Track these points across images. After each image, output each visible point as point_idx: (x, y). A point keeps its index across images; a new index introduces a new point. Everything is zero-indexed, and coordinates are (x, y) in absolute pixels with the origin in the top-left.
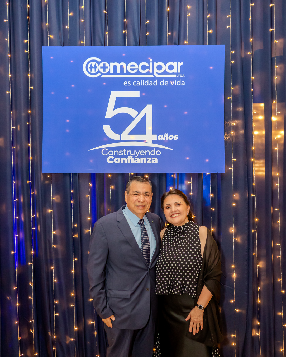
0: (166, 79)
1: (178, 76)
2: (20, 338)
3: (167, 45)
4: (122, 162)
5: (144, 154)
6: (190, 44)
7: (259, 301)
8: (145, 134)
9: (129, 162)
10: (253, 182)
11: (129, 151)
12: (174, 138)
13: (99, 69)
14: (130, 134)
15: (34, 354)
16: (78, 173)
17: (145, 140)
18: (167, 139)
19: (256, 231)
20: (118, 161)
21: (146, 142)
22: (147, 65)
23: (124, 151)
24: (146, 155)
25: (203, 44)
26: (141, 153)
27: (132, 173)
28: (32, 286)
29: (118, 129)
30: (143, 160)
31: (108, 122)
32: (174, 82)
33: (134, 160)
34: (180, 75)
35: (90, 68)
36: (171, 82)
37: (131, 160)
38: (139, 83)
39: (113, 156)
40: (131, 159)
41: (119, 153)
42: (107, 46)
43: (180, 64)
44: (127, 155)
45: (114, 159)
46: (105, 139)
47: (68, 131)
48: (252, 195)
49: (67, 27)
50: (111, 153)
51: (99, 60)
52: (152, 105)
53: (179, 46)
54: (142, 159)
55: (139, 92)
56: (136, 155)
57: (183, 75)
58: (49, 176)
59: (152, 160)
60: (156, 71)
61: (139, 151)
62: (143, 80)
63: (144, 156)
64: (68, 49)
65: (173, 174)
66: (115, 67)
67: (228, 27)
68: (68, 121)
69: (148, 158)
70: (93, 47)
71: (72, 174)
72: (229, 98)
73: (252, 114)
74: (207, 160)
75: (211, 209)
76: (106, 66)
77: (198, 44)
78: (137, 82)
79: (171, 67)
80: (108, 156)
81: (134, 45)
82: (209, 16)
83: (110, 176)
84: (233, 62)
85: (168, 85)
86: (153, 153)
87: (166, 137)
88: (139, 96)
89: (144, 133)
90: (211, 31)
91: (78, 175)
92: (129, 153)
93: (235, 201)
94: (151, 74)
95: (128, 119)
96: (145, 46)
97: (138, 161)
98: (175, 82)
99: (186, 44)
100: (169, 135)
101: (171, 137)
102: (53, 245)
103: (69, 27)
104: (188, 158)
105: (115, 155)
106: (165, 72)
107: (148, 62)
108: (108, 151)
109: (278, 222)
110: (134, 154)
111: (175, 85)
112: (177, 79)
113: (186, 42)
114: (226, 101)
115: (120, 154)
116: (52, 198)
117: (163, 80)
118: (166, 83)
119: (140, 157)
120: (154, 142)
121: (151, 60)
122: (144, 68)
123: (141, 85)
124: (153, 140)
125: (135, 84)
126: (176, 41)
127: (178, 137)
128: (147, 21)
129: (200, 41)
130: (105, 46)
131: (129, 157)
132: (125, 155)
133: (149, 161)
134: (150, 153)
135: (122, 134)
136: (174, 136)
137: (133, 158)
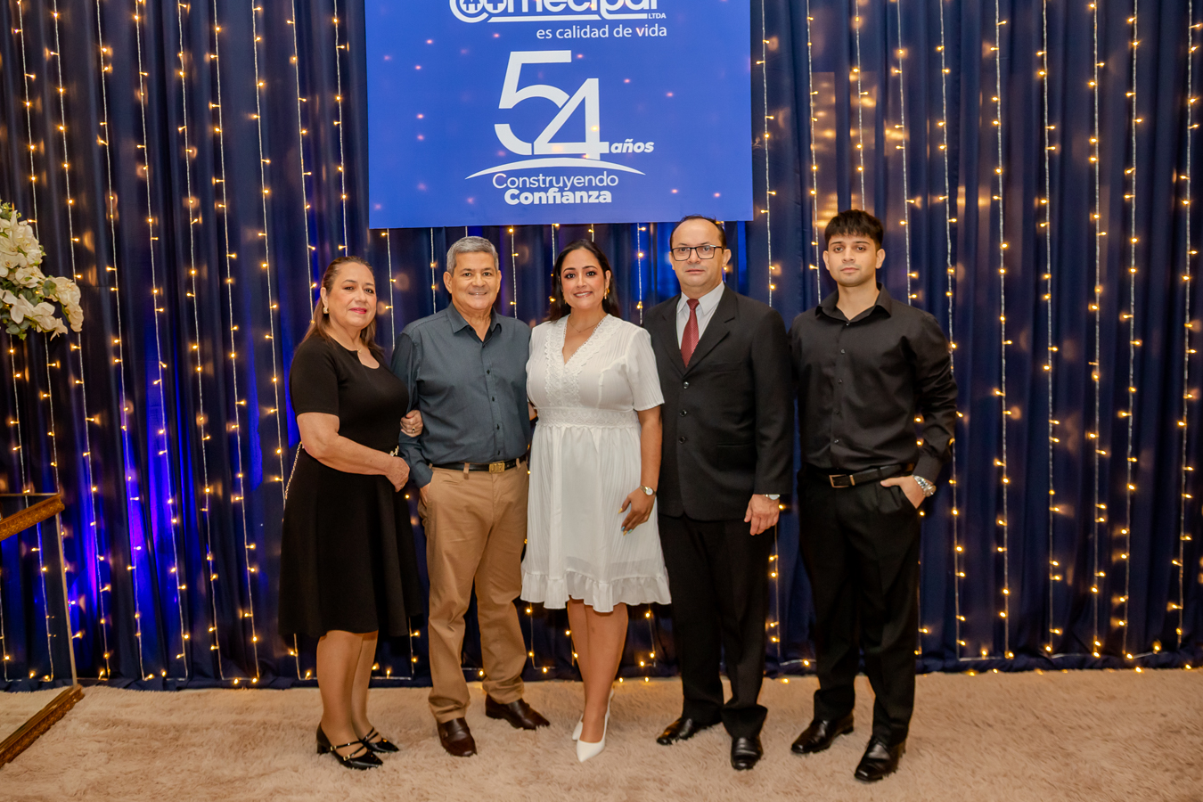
0: (626, 23)
4: (537, 202)
5: (583, 184)
8: (585, 141)
9: (551, 201)
10: (812, 239)
11: (551, 178)
12: (645, 148)
16: (446, 228)
17: (583, 155)
18: (630, 151)
20: (527, 199)
21: (585, 158)
23: (541, 177)
24: (587, 185)
26: (575, 182)
27: (557, 225)
29: (527, 133)
30: (582, 197)
31: (505, 116)
32: (643, 29)
33: (562, 196)
36: (637, 29)
37: (555, 197)
38: (570, 33)
39: (517, 188)
40: (555, 194)
41: (530, 183)
44: (547, 185)
45: (519, 195)
46: (501, 154)
47: (421, 137)
48: (812, 267)
50: (513, 183)
54: (578, 194)
55: (570, 52)
56: (565, 185)
57: (663, 14)
58: (383, 234)
59: (599, 195)
61: (573, 177)
62: (578, 27)
63: (583, 189)
65: (647, 225)
68: (420, 116)
69: (590, 193)
71: (433, 228)
72: (758, 63)
73: (809, 96)
74: (717, 195)
78: (566, 30)
80: (508, 188)
83: (511, 230)
85: (630, 36)
86: (601, 181)
87: (629, 146)
88: (569, 60)
89: (581, 137)
91: (444, 230)
92: (551, 181)
93: (776, 280)
95: (546, 110)
97: (569, 198)
98: (647, 29)
100: (634, 143)
101: (639, 147)
104: (675, 191)
105: (521, 186)
108: (507, 178)
110: (561, 184)
111: (647, 35)
112: (651, 23)
114: (755, 70)
115: (531, 185)
116: (391, 280)
117: (621, 26)
118: (625, 32)
119: (574, 189)
120: (604, 157)
123: (574, 37)
124: (600, 154)
125: (561, 34)
127: (654, 146)
131: (551, 190)
132: (543, 186)
133: (593, 198)
134: (595, 181)
135: (535, 143)
136: (645, 144)
137: (559, 194)
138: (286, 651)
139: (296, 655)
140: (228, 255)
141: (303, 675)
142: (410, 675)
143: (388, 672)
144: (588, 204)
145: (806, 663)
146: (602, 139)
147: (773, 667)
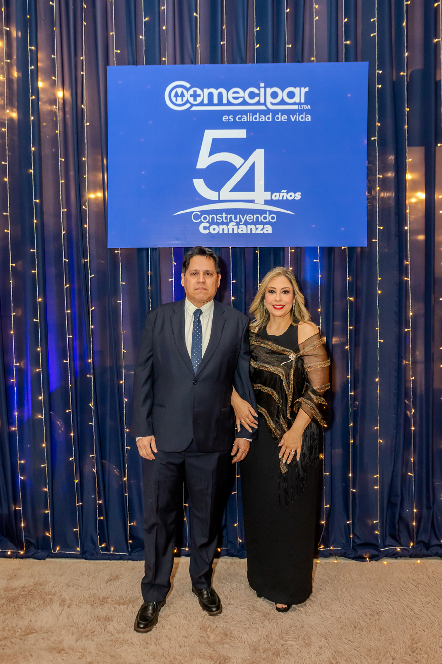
0: (284, 112)
1: (301, 107)
3: (286, 62)
4: (221, 232)
5: (252, 220)
6: (318, 61)
7: (413, 429)
8: (253, 191)
9: (231, 232)
10: (407, 260)
11: (231, 216)
12: (295, 196)
13: (187, 99)
14: (232, 190)
15: (97, 502)
17: (254, 200)
18: (285, 198)
19: (410, 329)
20: (215, 230)
21: (254, 203)
22: (256, 91)
23: (224, 215)
24: (255, 221)
25: (337, 61)
26: (247, 218)
28: (93, 408)
29: (216, 184)
30: (251, 229)
31: (201, 174)
32: (295, 116)
33: (238, 228)
34: (305, 106)
35: (174, 97)
36: (291, 116)
37: (233, 229)
38: (246, 118)
39: (208, 222)
40: (233, 227)
41: (217, 219)
43: (304, 90)
44: (229, 221)
45: (209, 227)
46: (198, 199)
48: (406, 279)
49: (141, 37)
50: (205, 218)
51: (188, 85)
52: (263, 150)
53: (303, 64)
54: (249, 227)
55: (244, 131)
56: (240, 221)
57: (309, 106)
59: (264, 228)
60: (269, 100)
61: (246, 216)
62: (251, 114)
63: (253, 223)
64: (143, 69)
65: (296, 248)
66: (210, 95)
67: (372, 35)
68: (144, 173)
69: (258, 226)
70: (179, 67)
71: (151, 248)
72: (372, 139)
73: (406, 162)
74: (343, 229)
75: (348, 298)
76: (198, 93)
77: (330, 60)
78: (243, 116)
79: (291, 95)
80: (201, 222)
81: (238, 63)
82: (346, 20)
84: (380, 86)
85: (286, 120)
86: (265, 218)
87: (284, 195)
88: (245, 136)
89: (252, 189)
90: (348, 42)
91: (158, 249)
92: (231, 218)
93: (381, 287)
94: (262, 104)
95: (228, 170)
96: (253, 65)
97: (243, 229)
98: (297, 116)
99: (313, 61)
100: (287, 193)
101: (291, 196)
102: (123, 350)
103: (144, 38)
104: (314, 226)
105: (210, 221)
106: (283, 102)
107: (259, 88)
108: (201, 215)
110: (238, 220)
111: (297, 120)
112: (300, 112)
113: (312, 59)
114: (370, 144)
115: (218, 221)
116: (121, 283)
117: (280, 113)
118: (284, 118)
121: (262, 85)
122: (252, 95)
123: (248, 120)
124: (265, 200)
125: (240, 118)
126: (298, 57)
127: (301, 195)
128: (257, 28)
129: (333, 56)
130: (197, 65)
131: (231, 224)
132: (225, 221)
133: (259, 229)
134: (261, 219)
135: (221, 192)
136: (295, 194)
137: (237, 226)
138: (44, 533)
139: (50, 536)
140: (11, 264)
141: (55, 549)
142: (127, 551)
143: (112, 549)
144: (256, 234)
145: (399, 550)
146: (266, 190)
147: (375, 552)
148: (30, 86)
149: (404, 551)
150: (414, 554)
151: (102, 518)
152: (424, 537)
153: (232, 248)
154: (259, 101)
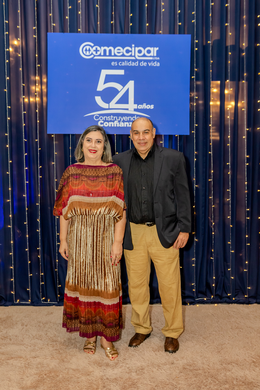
0: (145, 61)
2: (30, 262)
3: (146, 34)
5: (127, 120)
6: (163, 33)
7: (213, 233)
8: (128, 104)
9: (115, 126)
10: (210, 143)
11: (115, 117)
12: (150, 107)
13: (92, 52)
14: (117, 103)
15: (41, 274)
17: (128, 109)
18: (145, 108)
19: (212, 180)
20: (106, 124)
22: (129, 49)
23: (112, 117)
24: (129, 120)
25: (174, 33)
26: (124, 119)
28: (39, 222)
29: (107, 100)
30: (127, 125)
31: (99, 94)
32: (151, 63)
33: (119, 124)
34: (156, 58)
35: (85, 51)
36: (149, 63)
37: (117, 124)
39: (103, 120)
40: (117, 123)
41: (108, 119)
42: (98, 33)
43: (156, 49)
44: (114, 120)
45: (104, 123)
46: (97, 107)
48: (210, 153)
50: (101, 118)
52: (133, 81)
53: (155, 35)
54: (125, 123)
55: (124, 71)
56: (121, 120)
57: (159, 58)
58: (52, 136)
60: (137, 54)
61: (123, 117)
64: (68, 36)
67: (193, 21)
68: (68, 92)
69: (130, 123)
70: (87, 34)
71: (71, 134)
72: (193, 77)
73: (210, 90)
76: (98, 49)
77: (170, 33)
78: (123, 62)
79: (149, 52)
80: (99, 120)
81: (120, 33)
82: (179, 11)
84: (197, 49)
85: (146, 65)
86: (134, 119)
87: (144, 106)
88: (123, 74)
90: (180, 24)
91: (75, 135)
92: (115, 118)
93: (197, 156)
94: (133, 56)
95: (114, 92)
96: (129, 34)
97: (122, 125)
99: (161, 33)
100: (146, 105)
101: (148, 107)
102: (55, 190)
103: (68, 18)
106: (144, 56)
107: (131, 47)
108: (99, 117)
109: (229, 173)
110: (119, 119)
111: (152, 65)
112: (154, 61)
113: (160, 32)
114: (192, 80)
116: (55, 153)
117: (143, 62)
118: (145, 64)
119: (124, 121)
121: (133, 45)
122: (128, 51)
123: (125, 65)
124: (134, 109)
125: (121, 64)
126: (153, 30)
127: (154, 106)
128: (131, 14)
129: (172, 31)
130: (97, 34)
131: (116, 122)
132: (112, 120)
134: (132, 119)
135: (110, 104)
136: (150, 105)
137: (118, 123)
138: (10, 292)
139: (14, 293)
141: (16, 301)
142: (57, 301)
143: (49, 300)
145: (205, 299)
146: (135, 103)
147: (192, 300)
148: (5, 43)
149: (209, 300)
150: (214, 301)
151: (43, 283)
152: (219, 293)
153: (116, 135)
154: (131, 54)
